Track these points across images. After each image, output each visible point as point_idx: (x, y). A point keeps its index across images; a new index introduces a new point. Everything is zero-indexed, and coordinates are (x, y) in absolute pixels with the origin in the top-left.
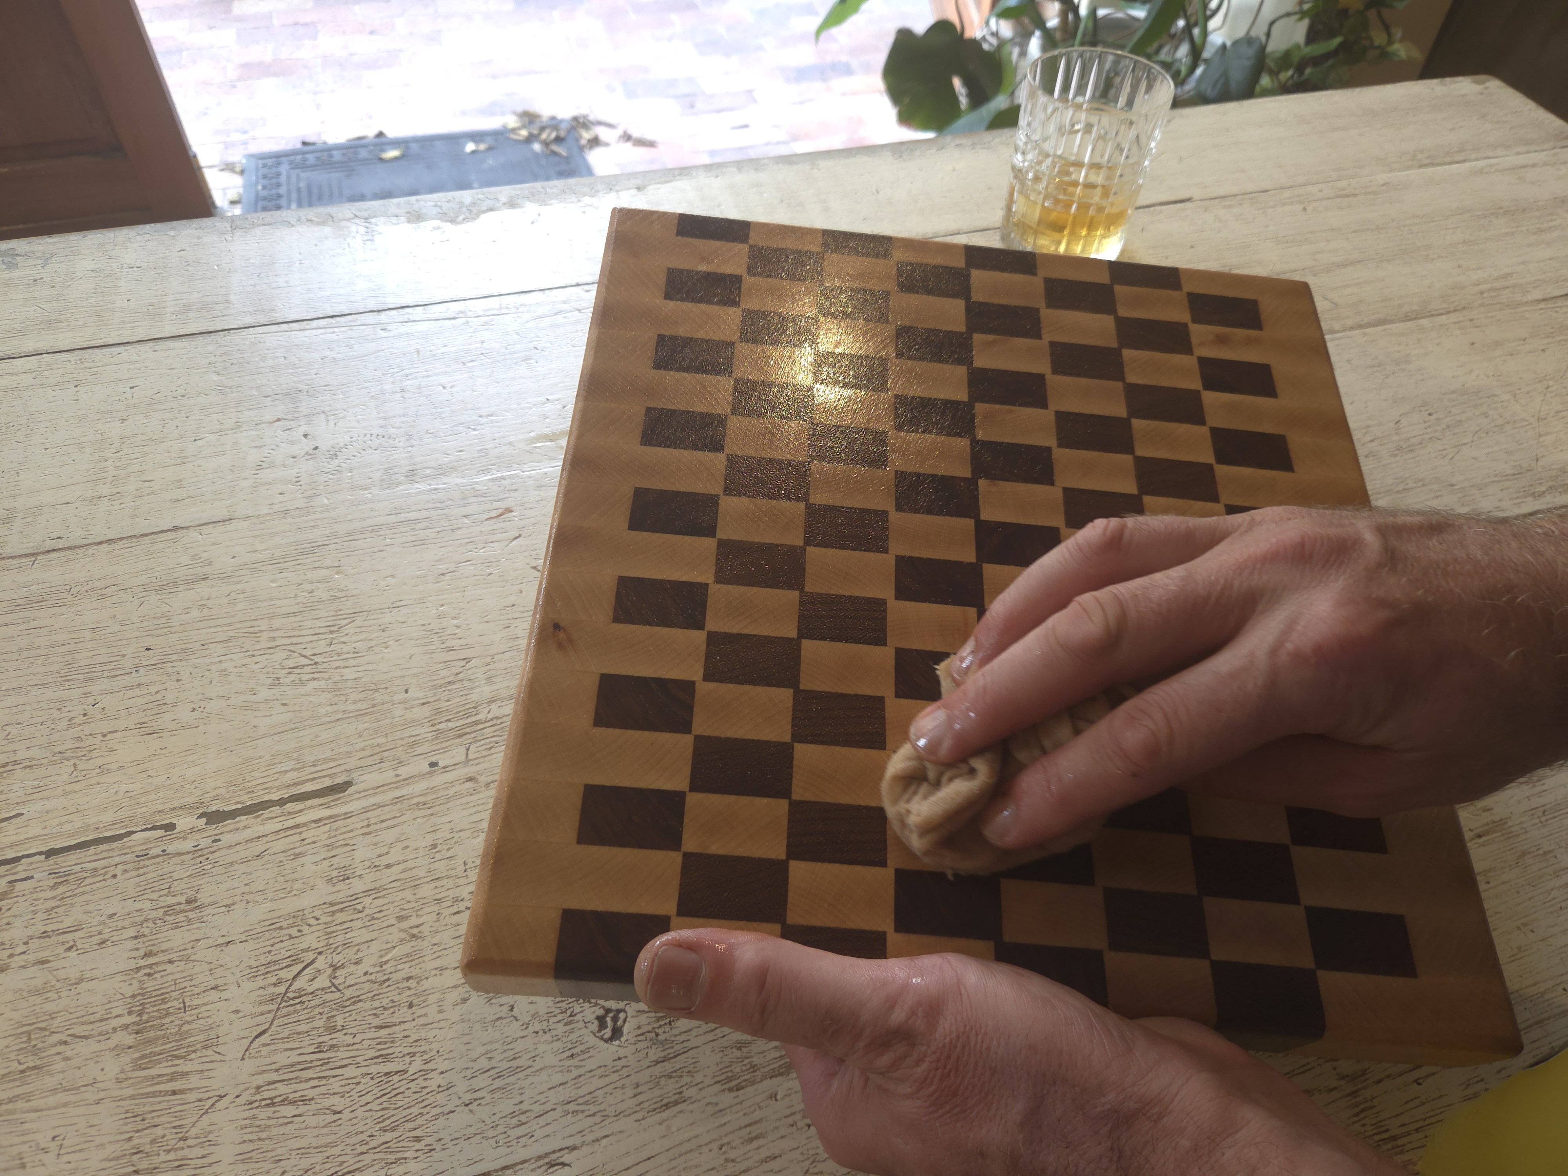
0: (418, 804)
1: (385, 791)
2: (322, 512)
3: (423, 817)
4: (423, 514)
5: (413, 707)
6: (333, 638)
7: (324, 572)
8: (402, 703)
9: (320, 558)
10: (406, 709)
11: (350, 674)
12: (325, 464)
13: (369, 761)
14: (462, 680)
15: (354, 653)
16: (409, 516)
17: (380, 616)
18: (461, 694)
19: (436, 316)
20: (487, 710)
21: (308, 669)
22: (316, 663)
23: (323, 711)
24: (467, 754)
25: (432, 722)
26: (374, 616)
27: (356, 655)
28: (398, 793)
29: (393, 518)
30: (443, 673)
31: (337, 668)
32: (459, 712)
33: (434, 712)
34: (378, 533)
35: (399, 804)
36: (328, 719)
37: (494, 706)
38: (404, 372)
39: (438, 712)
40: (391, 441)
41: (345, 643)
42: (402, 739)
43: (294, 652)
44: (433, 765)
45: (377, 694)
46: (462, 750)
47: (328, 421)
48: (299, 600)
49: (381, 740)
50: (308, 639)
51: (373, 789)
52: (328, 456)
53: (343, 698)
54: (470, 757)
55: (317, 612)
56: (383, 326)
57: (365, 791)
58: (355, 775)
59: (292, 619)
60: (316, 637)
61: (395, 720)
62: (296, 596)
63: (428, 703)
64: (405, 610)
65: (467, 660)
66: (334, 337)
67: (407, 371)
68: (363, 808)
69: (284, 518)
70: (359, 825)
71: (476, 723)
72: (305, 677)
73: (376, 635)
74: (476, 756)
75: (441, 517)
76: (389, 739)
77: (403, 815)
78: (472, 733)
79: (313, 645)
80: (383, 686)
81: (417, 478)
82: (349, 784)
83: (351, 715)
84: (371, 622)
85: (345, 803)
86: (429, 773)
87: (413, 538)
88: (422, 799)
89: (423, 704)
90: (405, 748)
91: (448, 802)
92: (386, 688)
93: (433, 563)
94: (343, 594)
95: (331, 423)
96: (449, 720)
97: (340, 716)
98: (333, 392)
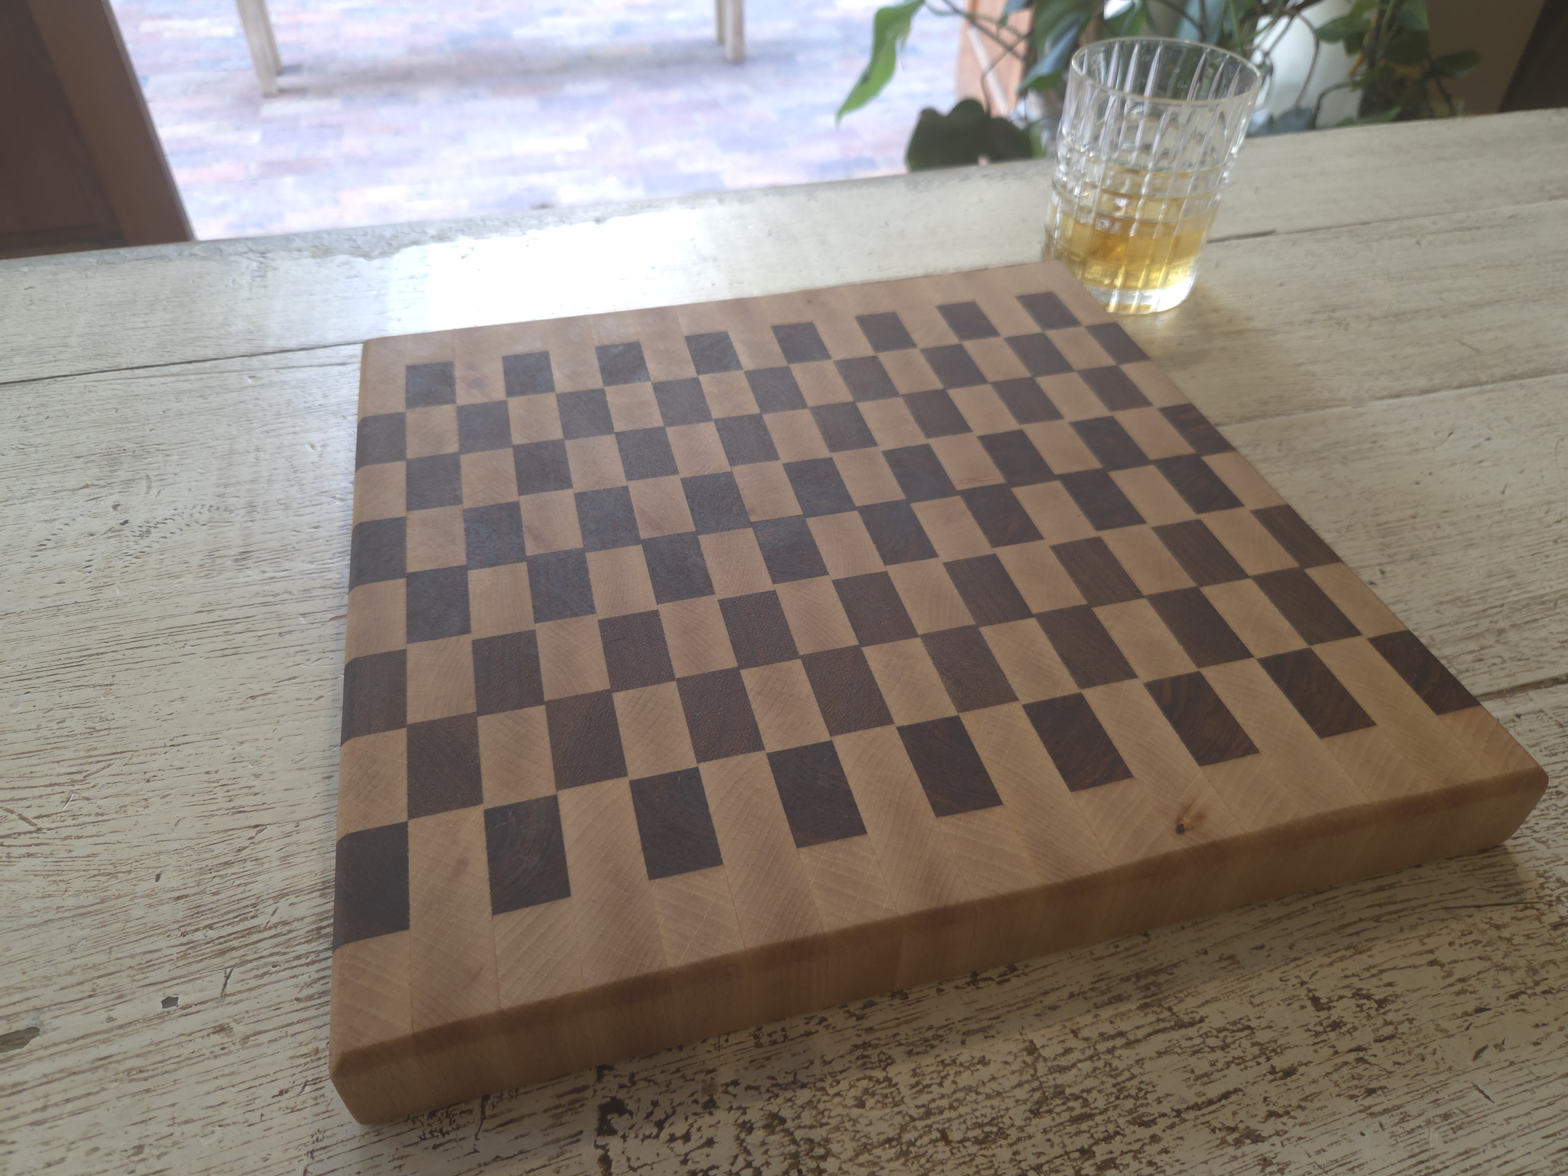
0: (129, 1071)
1: (87, 1047)
2: (108, 608)
3: (133, 1095)
4: (246, 612)
5: (161, 903)
6: (72, 791)
7: (88, 693)
8: (148, 896)
9: (87, 673)
10: (150, 906)
11: (82, 848)
12: (131, 544)
13: (72, 994)
14: (245, 860)
15: (97, 814)
16: (226, 615)
17: (148, 758)
18: (237, 882)
19: (322, 361)
20: (271, 909)
21: (25, 839)
22: (39, 830)
23: (27, 906)
24: (225, 985)
25: (183, 929)
26: (140, 759)
27: (100, 818)
28: (104, 1050)
29: (205, 617)
30: (219, 849)
31: (66, 838)
32: (228, 913)
33: (189, 913)
34: (177, 638)
35: (101, 1071)
36: (32, 921)
37: (283, 904)
38: (265, 428)
39: (198, 911)
40: (226, 515)
41: (88, 799)
42: (132, 957)
43: (12, 812)
44: (169, 1002)
45: (113, 881)
46: (220, 978)
47: (149, 487)
48: (41, 733)
49: (101, 958)
50: (37, 792)
51: (68, 1042)
52: (138, 533)
53: (63, 886)
54: (229, 989)
55: (62, 751)
56: (252, 373)
57: (55, 1045)
58: (46, 1017)
59: (24, 762)
60: (49, 790)
61: (129, 925)
62: (39, 727)
63: (186, 896)
64: (187, 750)
65: (259, 827)
66: (187, 386)
67: (270, 427)
68: (45, 1076)
69: (55, 615)
70: (28, 1108)
71: (250, 931)
72: (16, 852)
73: (135, 787)
74: (239, 987)
75: (268, 616)
76: (114, 956)
77: (103, 1089)
78: (240, 947)
79: (42, 802)
80: (124, 869)
81: (249, 563)
82: (33, 1031)
83: (67, 914)
84: (134, 768)
85: (18, 1066)
86: (160, 1017)
87: (224, 645)
88: (139, 1062)
89: (178, 898)
90: (134, 972)
91: (176, 1070)
92: (130, 872)
93: (243, 681)
94: (105, 725)
95: (154, 491)
96: (210, 927)
97: (50, 916)
98: (167, 452)
